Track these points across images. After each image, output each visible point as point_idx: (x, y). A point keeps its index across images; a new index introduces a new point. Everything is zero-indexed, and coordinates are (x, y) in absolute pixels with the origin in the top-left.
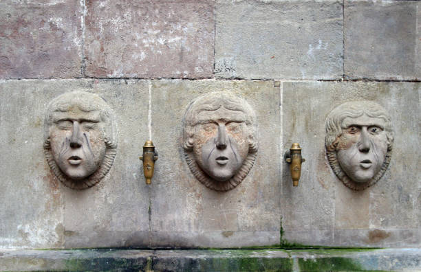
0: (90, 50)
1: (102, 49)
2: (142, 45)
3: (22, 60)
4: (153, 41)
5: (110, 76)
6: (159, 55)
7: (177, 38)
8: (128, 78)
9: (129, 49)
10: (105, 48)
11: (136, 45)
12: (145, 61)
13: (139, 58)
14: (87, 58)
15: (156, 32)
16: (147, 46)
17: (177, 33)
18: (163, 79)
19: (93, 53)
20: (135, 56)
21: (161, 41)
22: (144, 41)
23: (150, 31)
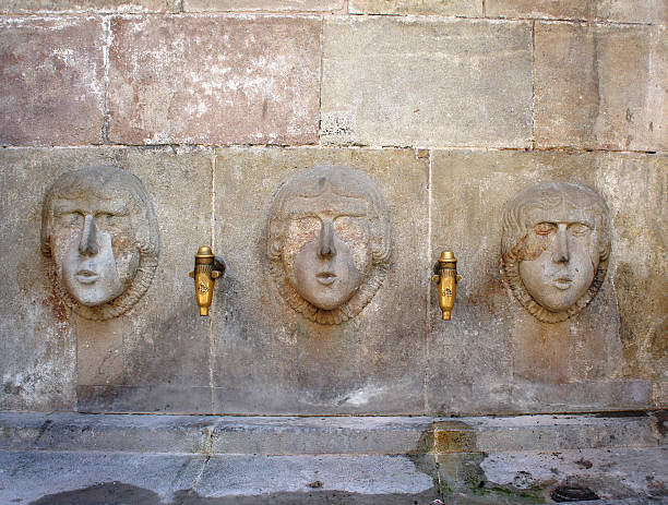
0: (117, 100)
1: (136, 99)
2: (202, 91)
3: (8, 118)
4: (219, 86)
5: (148, 141)
6: (229, 107)
7: (259, 80)
8: (178, 145)
9: (180, 98)
10: (141, 98)
11: (192, 92)
12: (207, 117)
13: (197, 112)
14: (111, 113)
15: (224, 71)
16: (210, 92)
17: (258, 72)
18: (234, 147)
19: (122, 106)
20: (189, 109)
21: (232, 85)
22: (205, 85)
23: (214, 70)
